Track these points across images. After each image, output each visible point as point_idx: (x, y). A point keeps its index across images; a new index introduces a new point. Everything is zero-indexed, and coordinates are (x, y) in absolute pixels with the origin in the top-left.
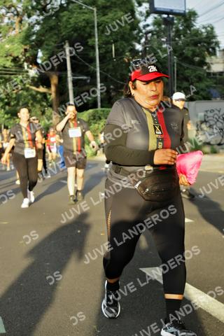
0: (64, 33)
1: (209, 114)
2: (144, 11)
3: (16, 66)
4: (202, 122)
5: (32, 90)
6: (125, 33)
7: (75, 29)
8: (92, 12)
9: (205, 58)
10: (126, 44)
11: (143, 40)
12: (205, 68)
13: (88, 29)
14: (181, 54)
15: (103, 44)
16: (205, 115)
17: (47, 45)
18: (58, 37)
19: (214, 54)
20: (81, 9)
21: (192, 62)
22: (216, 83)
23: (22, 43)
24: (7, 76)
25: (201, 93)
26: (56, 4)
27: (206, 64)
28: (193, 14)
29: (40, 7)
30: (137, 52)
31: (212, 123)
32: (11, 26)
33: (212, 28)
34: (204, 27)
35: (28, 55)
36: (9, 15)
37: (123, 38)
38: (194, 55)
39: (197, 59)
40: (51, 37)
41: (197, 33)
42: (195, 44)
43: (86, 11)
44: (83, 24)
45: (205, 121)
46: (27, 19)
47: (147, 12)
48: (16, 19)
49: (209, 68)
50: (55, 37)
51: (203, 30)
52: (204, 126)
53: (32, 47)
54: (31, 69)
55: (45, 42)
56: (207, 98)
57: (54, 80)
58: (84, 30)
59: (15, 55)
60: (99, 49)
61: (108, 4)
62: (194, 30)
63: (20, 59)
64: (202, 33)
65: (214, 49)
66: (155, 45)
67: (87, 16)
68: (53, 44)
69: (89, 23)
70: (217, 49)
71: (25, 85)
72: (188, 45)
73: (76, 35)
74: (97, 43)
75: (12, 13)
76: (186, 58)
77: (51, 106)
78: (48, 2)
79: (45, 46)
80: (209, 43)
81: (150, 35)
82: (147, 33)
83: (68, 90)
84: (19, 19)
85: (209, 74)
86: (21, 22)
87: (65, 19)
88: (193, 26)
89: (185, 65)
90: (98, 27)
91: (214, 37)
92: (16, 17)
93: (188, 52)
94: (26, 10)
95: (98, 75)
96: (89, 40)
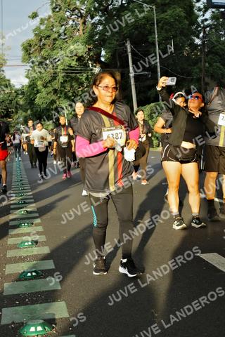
0: (125, 32)
2: (202, 7)
3: (81, 65)
6: (183, 28)
7: (136, 28)
8: (152, 10)
10: (184, 39)
11: (201, 35)
13: (148, 27)
15: (163, 40)
17: (109, 43)
18: (120, 36)
20: (141, 7)
23: (86, 43)
26: (117, 4)
29: (102, 8)
30: (197, 46)
32: (75, 27)
35: (92, 54)
36: (73, 17)
37: (182, 33)
44: (143, 22)
46: (90, 20)
47: (204, 7)
48: (80, 21)
53: (95, 47)
54: (95, 67)
55: (108, 41)
57: (118, 77)
58: (144, 28)
60: (159, 45)
61: (167, 2)
63: (84, 58)
66: (214, 38)
68: (115, 42)
69: (149, 20)
73: (136, 32)
74: (157, 39)
75: (76, 15)
78: (110, 3)
79: (107, 44)
81: (208, 29)
82: (205, 27)
83: (131, 86)
84: (82, 20)
86: (84, 23)
90: (157, 24)
92: (80, 19)
94: (89, 11)
95: (159, 69)
96: (149, 37)
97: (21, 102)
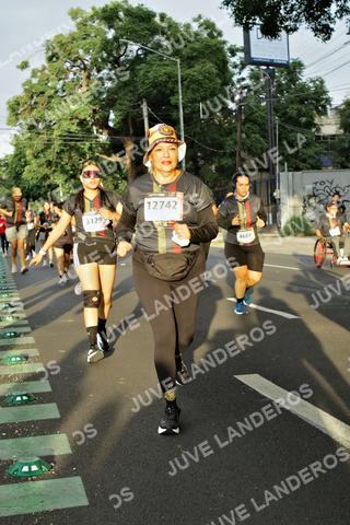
0: (141, 90)
1: (319, 186)
2: (238, 62)
3: (83, 131)
4: (310, 197)
5: (102, 159)
6: (214, 88)
7: (155, 85)
8: (176, 63)
9: (313, 120)
11: (237, 97)
12: (314, 130)
13: (170, 85)
14: (284, 114)
15: (189, 102)
16: (314, 188)
17: (120, 104)
18: (134, 95)
19: (325, 113)
20: (161, 60)
21: (297, 123)
22: (326, 149)
23: (91, 103)
24: (73, 143)
25: (310, 161)
26: (132, 56)
27: (315, 125)
28: (299, 65)
29: (111, 59)
30: (231, 111)
31: (322, 197)
32: (77, 83)
33: (322, 82)
34: (312, 81)
35: (97, 117)
36: (74, 69)
38: (300, 114)
39: (304, 119)
40: (125, 94)
41: (303, 88)
42: (302, 102)
43: (167, 62)
44: (164, 78)
45: (314, 196)
46: (96, 74)
47: (241, 63)
48: (83, 75)
49: (318, 130)
50: (130, 94)
51: (311, 85)
52: (312, 201)
53: (102, 107)
54: (101, 133)
55: (118, 101)
56: (316, 167)
57: (130, 147)
58: (165, 86)
59: (83, 117)
60: (183, 108)
61: (195, 54)
62: (300, 84)
63: (88, 122)
64: (309, 87)
65: (324, 107)
66: (252, 103)
67: (169, 69)
69: (171, 77)
70: (328, 106)
71: (93, 153)
72: (292, 103)
73: (155, 91)
74: (181, 101)
75: (78, 66)
76: (291, 118)
77: (125, 178)
78: (122, 53)
79: (118, 106)
80: (318, 101)
81: (246, 90)
82: (242, 88)
84: (86, 74)
85: (318, 138)
86: (88, 77)
87: (142, 72)
88: (299, 79)
89: (289, 127)
90: (182, 82)
91: (325, 92)
92: (83, 72)
93: (292, 111)
94: (94, 62)
96: (171, 98)
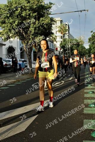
97: (87, 52)
